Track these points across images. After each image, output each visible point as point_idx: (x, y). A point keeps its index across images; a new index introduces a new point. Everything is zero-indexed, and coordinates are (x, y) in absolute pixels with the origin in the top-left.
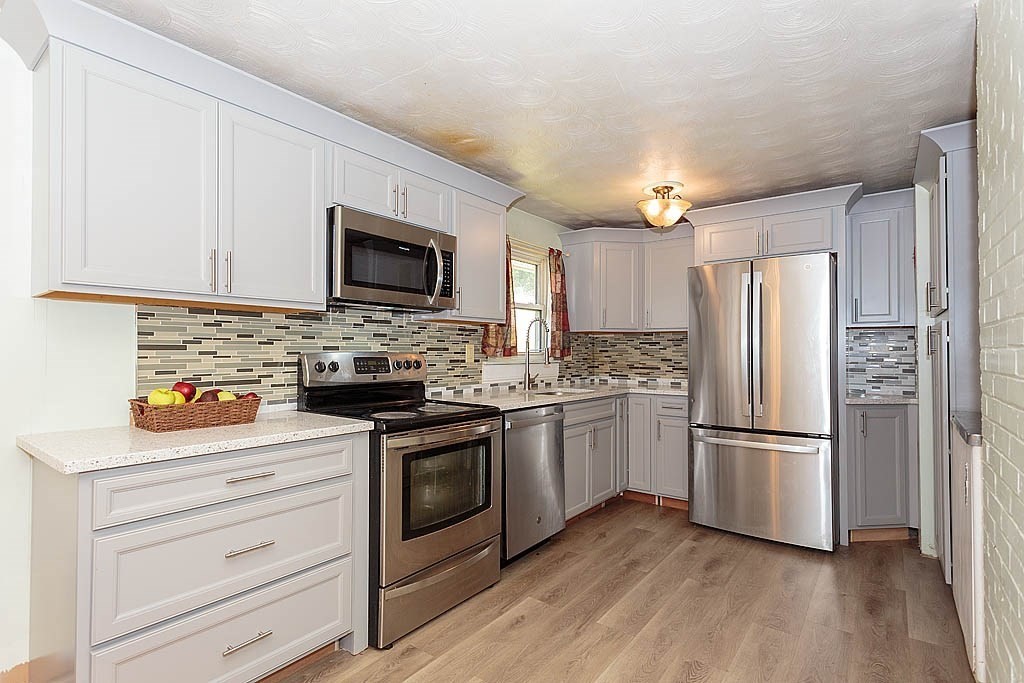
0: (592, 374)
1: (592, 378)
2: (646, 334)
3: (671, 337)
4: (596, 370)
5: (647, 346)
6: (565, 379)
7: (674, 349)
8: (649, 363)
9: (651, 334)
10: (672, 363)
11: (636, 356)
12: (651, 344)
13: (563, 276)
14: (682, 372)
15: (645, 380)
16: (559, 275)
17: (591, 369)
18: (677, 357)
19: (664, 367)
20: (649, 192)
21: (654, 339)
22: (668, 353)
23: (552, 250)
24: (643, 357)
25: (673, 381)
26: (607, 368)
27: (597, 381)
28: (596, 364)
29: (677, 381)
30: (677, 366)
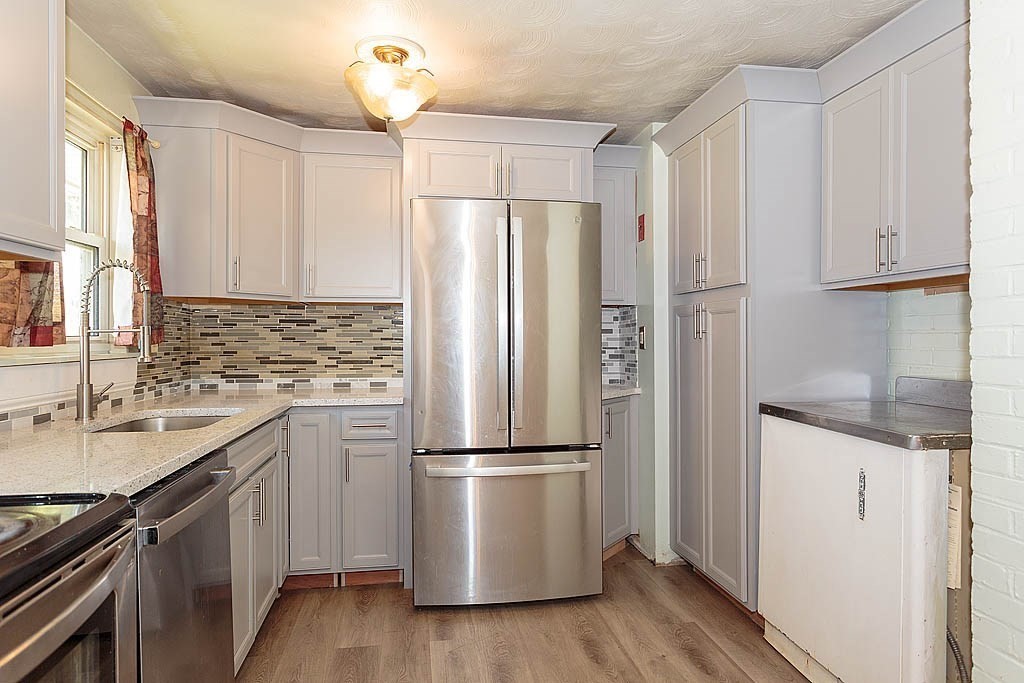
0: (186, 375)
1: (186, 382)
2: (292, 306)
3: (335, 311)
4: (194, 369)
5: (294, 326)
6: (145, 388)
7: (340, 330)
8: (297, 354)
9: (300, 306)
10: (335, 354)
11: (273, 344)
12: (300, 323)
13: (152, 182)
14: (352, 366)
15: (289, 381)
16: (145, 180)
17: (185, 368)
18: (344, 344)
19: (322, 359)
20: (366, 54)
21: (305, 314)
22: (330, 338)
23: (128, 125)
24: (286, 344)
25: (337, 381)
26: (217, 363)
27: (195, 387)
28: (193, 357)
29: (344, 380)
30: (344, 357)
